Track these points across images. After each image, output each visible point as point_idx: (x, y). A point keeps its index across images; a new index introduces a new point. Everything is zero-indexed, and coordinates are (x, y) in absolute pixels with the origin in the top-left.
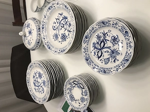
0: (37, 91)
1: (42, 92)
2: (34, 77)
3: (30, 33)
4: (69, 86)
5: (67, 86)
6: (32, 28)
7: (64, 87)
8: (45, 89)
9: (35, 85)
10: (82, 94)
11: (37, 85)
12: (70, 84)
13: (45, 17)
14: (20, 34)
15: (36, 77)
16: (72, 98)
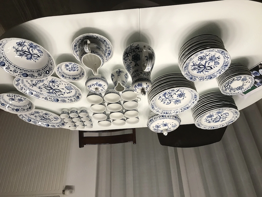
0: (224, 119)
1: (227, 114)
2: (209, 122)
3: (165, 125)
4: (228, 91)
5: (228, 93)
6: (162, 123)
7: (228, 95)
8: (225, 112)
9: (218, 121)
10: (239, 80)
11: (218, 120)
12: (226, 90)
13: (158, 111)
14: (166, 135)
15: (210, 121)
16: (239, 88)
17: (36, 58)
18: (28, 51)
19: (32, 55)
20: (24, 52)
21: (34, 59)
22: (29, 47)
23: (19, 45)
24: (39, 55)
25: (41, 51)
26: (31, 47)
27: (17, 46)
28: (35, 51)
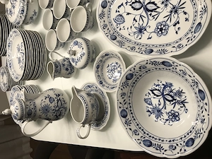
17: (157, 88)
18: (167, 102)
19: (163, 94)
20: (172, 101)
21: (161, 84)
22: (163, 111)
23: (177, 114)
24: (152, 94)
25: (146, 102)
26: (159, 111)
27: (180, 112)
28: (155, 101)
